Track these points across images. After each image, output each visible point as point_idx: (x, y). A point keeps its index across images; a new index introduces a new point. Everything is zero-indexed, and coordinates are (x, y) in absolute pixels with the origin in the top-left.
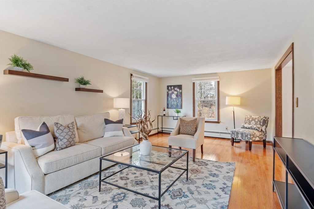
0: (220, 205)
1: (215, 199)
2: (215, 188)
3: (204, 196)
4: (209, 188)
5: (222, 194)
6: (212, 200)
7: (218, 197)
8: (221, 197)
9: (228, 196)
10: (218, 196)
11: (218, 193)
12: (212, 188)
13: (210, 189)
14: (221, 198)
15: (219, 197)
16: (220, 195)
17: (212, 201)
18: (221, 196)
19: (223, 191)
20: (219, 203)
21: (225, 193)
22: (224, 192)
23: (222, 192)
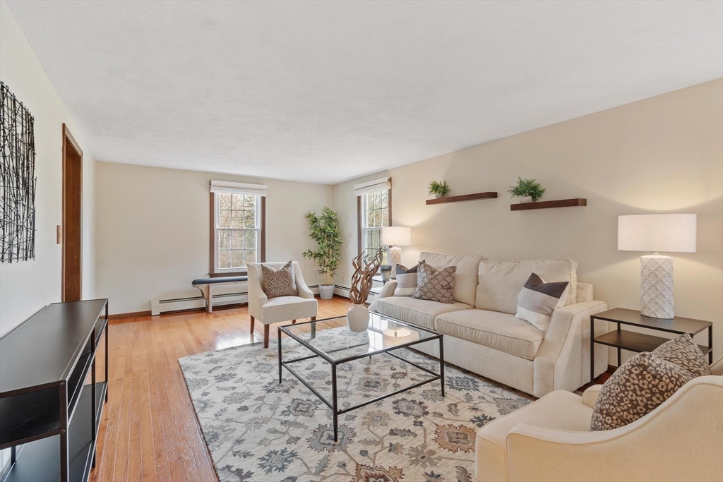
0: (221, 437)
1: (239, 442)
2: (262, 466)
3: (262, 432)
4: (273, 455)
5: (237, 463)
6: (243, 435)
7: (237, 448)
8: (231, 453)
9: (219, 466)
10: (239, 452)
11: (245, 457)
12: (268, 460)
13: (269, 455)
14: (228, 451)
15: (235, 450)
16: (237, 457)
17: (240, 434)
18: (235, 455)
19: (239, 472)
20: (227, 439)
21: (228, 467)
22: (233, 469)
23: (240, 467)
